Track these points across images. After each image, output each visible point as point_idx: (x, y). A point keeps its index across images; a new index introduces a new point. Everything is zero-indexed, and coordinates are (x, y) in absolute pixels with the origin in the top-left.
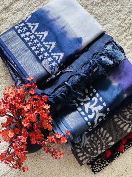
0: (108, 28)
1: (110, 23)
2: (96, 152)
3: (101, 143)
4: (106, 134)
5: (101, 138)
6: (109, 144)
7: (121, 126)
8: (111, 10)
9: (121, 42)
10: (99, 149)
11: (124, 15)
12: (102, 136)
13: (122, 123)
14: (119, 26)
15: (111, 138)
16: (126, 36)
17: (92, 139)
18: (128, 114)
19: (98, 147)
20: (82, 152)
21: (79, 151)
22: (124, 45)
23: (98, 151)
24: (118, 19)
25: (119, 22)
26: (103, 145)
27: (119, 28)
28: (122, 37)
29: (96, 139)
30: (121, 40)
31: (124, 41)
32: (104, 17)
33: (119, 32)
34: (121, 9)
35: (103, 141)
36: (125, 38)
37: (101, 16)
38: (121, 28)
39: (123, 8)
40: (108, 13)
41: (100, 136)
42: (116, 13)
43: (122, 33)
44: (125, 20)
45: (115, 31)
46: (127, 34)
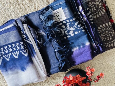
0: (15, 16)
1: (11, 14)
2: (113, 35)
3: (108, 31)
4: (103, 26)
5: (105, 30)
6: (110, 26)
7: (101, 15)
8: (2, 11)
9: (27, 9)
10: (111, 33)
11: (7, 3)
12: (104, 29)
13: (99, 14)
14: (14, 8)
15: (107, 24)
16: (22, 4)
17: (104, 36)
18: (94, 9)
19: (110, 33)
20: (111, 43)
21: (110, 45)
22: (29, 7)
23: (113, 33)
24: (9, 7)
25: (12, 7)
26: (110, 30)
27: (16, 9)
28: (23, 7)
29: (104, 33)
30: (25, 9)
31: (26, 7)
32: (6, 17)
33: (19, 9)
34: (2, 4)
35: (107, 29)
36: (24, 6)
37: (5, 18)
38: (16, 7)
39: (2, 3)
40: (3, 14)
41: (103, 30)
42: (5, 8)
43: (20, 7)
44: (10, 3)
45: (18, 12)
46: (21, 4)
